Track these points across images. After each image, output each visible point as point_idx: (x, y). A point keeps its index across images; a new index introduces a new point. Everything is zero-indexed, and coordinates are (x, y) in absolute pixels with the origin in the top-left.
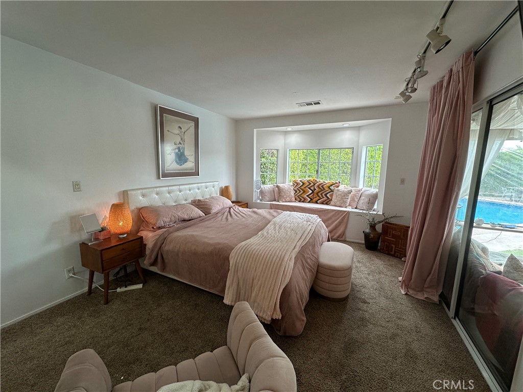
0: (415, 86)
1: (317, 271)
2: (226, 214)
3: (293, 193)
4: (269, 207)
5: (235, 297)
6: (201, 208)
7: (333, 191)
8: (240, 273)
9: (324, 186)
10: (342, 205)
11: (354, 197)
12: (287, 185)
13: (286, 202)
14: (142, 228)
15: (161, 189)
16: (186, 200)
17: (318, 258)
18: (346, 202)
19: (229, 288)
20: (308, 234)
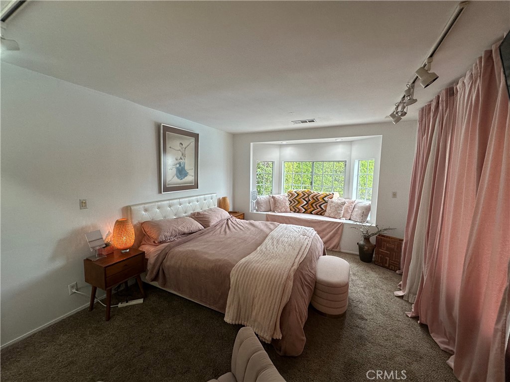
0: (405, 110)
1: (315, 288)
2: (224, 226)
3: (288, 203)
4: (265, 218)
5: (235, 315)
6: (200, 220)
7: (326, 202)
8: (240, 291)
9: (318, 197)
10: (336, 217)
11: (347, 208)
12: (282, 196)
13: (281, 212)
14: (143, 242)
15: (163, 203)
16: (185, 213)
17: (315, 273)
18: (340, 213)
19: (229, 307)
20: (305, 249)
